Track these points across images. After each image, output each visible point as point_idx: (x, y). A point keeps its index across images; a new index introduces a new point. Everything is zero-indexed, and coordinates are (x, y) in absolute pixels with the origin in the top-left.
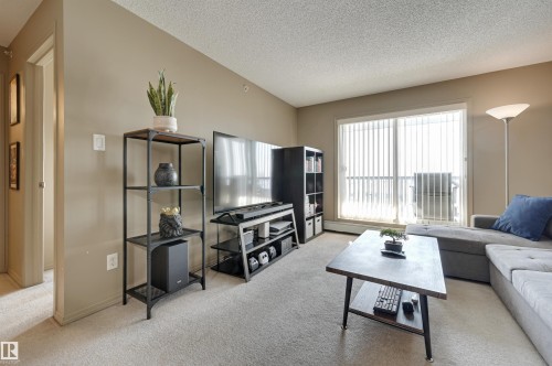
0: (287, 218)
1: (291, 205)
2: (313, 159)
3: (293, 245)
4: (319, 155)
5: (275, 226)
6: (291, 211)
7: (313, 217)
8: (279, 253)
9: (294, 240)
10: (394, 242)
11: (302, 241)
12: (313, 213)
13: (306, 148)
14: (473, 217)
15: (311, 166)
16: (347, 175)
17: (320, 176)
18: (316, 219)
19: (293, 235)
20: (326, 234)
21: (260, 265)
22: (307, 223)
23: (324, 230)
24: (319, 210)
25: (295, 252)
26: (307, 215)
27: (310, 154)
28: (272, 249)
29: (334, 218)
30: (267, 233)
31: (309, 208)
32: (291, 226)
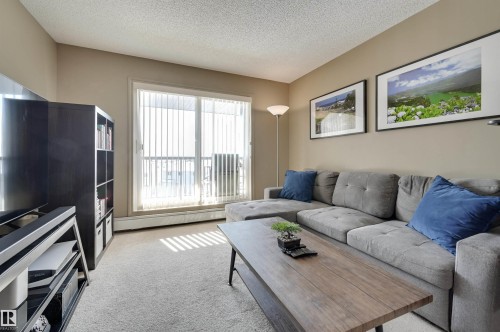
0: (69, 236)
1: (73, 210)
2: (103, 128)
3: (81, 283)
4: (110, 125)
6: (73, 222)
7: (103, 220)
9: (81, 271)
11: (91, 267)
12: (103, 214)
13: (98, 110)
15: (101, 140)
17: (111, 154)
18: (107, 220)
19: (79, 264)
22: (97, 230)
23: (115, 233)
24: (109, 205)
25: (87, 291)
26: (97, 220)
27: (102, 120)
29: (128, 213)
31: (99, 207)
32: (75, 248)
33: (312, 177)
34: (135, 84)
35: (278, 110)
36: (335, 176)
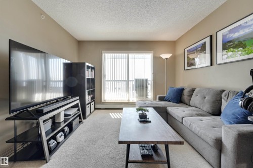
0: (76, 106)
1: (78, 98)
2: (90, 70)
3: (80, 122)
4: (93, 68)
5: (68, 113)
6: (78, 101)
7: (90, 103)
8: (71, 130)
9: (80, 118)
10: (143, 114)
11: (84, 118)
12: (90, 101)
13: (87, 64)
14: (158, 97)
15: (89, 74)
16: (107, 79)
17: (93, 80)
18: (92, 103)
19: (79, 116)
20: (96, 111)
21: (58, 143)
22: (87, 106)
23: (95, 109)
24: (93, 98)
25: (81, 125)
26: (87, 102)
27: (88, 67)
28: (67, 129)
29: (101, 102)
30: (62, 118)
31: (88, 98)
32: (78, 110)
33: (181, 91)
34: (103, 52)
35: (166, 56)
36: (193, 90)
